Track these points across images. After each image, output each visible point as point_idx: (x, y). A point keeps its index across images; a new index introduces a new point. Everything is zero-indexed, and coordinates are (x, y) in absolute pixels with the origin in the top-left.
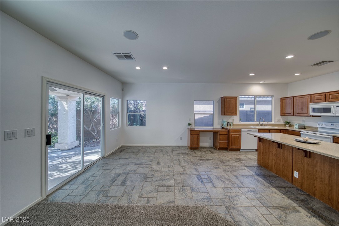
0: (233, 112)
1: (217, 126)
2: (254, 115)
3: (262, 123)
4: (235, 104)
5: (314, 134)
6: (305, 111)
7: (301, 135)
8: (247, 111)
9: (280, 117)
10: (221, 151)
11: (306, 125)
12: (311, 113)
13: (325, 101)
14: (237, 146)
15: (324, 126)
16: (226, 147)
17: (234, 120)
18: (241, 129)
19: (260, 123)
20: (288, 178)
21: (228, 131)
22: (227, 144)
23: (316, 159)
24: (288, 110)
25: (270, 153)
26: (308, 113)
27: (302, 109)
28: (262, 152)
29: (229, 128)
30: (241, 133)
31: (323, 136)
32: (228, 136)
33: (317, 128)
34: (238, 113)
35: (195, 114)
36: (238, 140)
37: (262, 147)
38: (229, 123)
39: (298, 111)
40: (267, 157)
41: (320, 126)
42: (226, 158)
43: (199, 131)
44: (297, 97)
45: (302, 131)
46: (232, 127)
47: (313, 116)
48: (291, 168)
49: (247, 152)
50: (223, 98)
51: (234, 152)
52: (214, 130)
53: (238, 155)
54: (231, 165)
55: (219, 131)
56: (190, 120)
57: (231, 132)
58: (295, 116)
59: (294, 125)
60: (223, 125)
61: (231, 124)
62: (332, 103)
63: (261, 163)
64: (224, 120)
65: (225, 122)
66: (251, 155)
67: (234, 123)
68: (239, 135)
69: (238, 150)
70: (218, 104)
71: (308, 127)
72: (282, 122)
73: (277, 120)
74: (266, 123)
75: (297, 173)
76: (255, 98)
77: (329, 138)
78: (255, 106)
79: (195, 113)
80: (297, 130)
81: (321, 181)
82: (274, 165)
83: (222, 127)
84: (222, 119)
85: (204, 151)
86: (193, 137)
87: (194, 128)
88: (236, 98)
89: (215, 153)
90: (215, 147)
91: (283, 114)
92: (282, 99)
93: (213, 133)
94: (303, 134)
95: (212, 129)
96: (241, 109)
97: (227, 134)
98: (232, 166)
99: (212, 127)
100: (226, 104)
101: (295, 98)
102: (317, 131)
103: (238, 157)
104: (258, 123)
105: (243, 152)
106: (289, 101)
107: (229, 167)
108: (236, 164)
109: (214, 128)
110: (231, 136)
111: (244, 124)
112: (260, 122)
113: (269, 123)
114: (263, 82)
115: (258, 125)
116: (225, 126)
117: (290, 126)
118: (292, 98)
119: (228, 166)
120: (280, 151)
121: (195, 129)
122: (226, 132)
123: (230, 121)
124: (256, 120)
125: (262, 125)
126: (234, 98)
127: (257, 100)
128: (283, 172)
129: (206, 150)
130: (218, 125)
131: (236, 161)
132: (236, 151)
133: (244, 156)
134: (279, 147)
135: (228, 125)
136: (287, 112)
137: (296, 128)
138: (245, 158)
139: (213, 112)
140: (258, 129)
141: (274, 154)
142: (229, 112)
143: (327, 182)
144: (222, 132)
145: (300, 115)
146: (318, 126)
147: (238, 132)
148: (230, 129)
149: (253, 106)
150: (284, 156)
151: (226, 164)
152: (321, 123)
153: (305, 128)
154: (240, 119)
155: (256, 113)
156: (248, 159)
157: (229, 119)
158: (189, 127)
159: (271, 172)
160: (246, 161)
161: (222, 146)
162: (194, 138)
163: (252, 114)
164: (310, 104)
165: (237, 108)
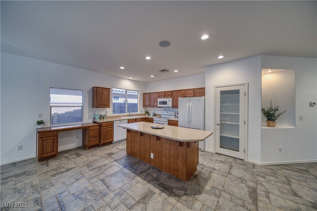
0: (105, 104)
1: (87, 120)
2: (125, 107)
3: (131, 113)
4: (108, 95)
5: (160, 120)
6: (155, 104)
7: (154, 121)
8: (121, 104)
9: (142, 108)
10: (92, 149)
11: (156, 114)
12: (159, 105)
13: (165, 97)
14: (109, 139)
15: (164, 114)
16: (98, 143)
17: (107, 112)
18: (113, 121)
19: (129, 114)
20: (147, 160)
21: (100, 126)
22: (99, 140)
23: (163, 141)
24: (147, 103)
25: (136, 141)
26: (157, 105)
27: (154, 102)
28: (130, 142)
29: (102, 121)
30: (113, 125)
31: (164, 120)
32: (100, 130)
33: (161, 115)
34: (111, 105)
35: (51, 107)
36: (111, 132)
37: (130, 137)
38: (102, 116)
39: (152, 103)
40: (133, 146)
41: (162, 114)
42: (96, 157)
43: (58, 131)
44: (152, 93)
45: (155, 118)
46: (105, 120)
47: (159, 107)
48: (149, 151)
49: (119, 143)
50: (95, 88)
51: (106, 147)
52: (84, 125)
53: (110, 149)
54: (100, 165)
55: (89, 127)
56: (40, 116)
57: (103, 126)
58: (151, 107)
59: (150, 114)
60: (94, 118)
61: (104, 117)
62: (167, 99)
63: (129, 152)
64: (96, 113)
65: (98, 115)
66: (122, 145)
67: (107, 116)
68: (111, 127)
69: (111, 143)
70: (89, 95)
71: (157, 114)
72: (144, 113)
73: (141, 111)
74: (134, 113)
75: (153, 154)
76: (126, 92)
77: (166, 121)
78: (126, 99)
79: (51, 105)
80: (152, 117)
81: (165, 157)
82: (138, 152)
83: (94, 121)
84: (94, 112)
85: (65, 157)
86: (44, 141)
87: (51, 127)
88: (109, 90)
89: (82, 155)
90: (85, 146)
91: (144, 106)
92: (144, 94)
93: (82, 130)
94: (155, 120)
95: (80, 126)
96: (114, 101)
97: (99, 128)
98: (100, 167)
99: (81, 123)
100: (98, 95)
101: (151, 94)
102: (161, 117)
103: (109, 152)
104: (128, 113)
105: (115, 144)
106: (147, 96)
107: (96, 170)
108: (106, 162)
109: (84, 123)
110: (103, 130)
111: (117, 116)
112: (130, 112)
113: (136, 113)
114: (132, 78)
115: (128, 116)
116: (98, 120)
117: (148, 115)
118: (149, 94)
119: (96, 168)
120: (143, 137)
121: (53, 129)
122: (97, 126)
123: (103, 113)
124: (126, 112)
125: (131, 115)
126: (107, 89)
127: (127, 94)
128: (144, 156)
129: (70, 155)
130: (89, 119)
131: (107, 157)
132: (109, 144)
133: (116, 149)
134: (141, 135)
135: (100, 119)
136: (146, 105)
137: (151, 116)
138: (117, 150)
139: (83, 104)
140: (128, 120)
141: (138, 141)
142: (101, 104)
143: (168, 157)
144: (93, 127)
145: (153, 106)
146: (161, 114)
147: (111, 124)
148: (102, 123)
149: (125, 99)
150: (144, 142)
151: (94, 167)
152: (163, 112)
153: (156, 116)
154: (113, 111)
155: (126, 105)
156: (119, 151)
157: (102, 112)
158: (40, 127)
159: (136, 158)
160: (116, 154)
161: (93, 143)
162: (47, 142)
163: (124, 106)
164: (158, 99)
165: (109, 100)
